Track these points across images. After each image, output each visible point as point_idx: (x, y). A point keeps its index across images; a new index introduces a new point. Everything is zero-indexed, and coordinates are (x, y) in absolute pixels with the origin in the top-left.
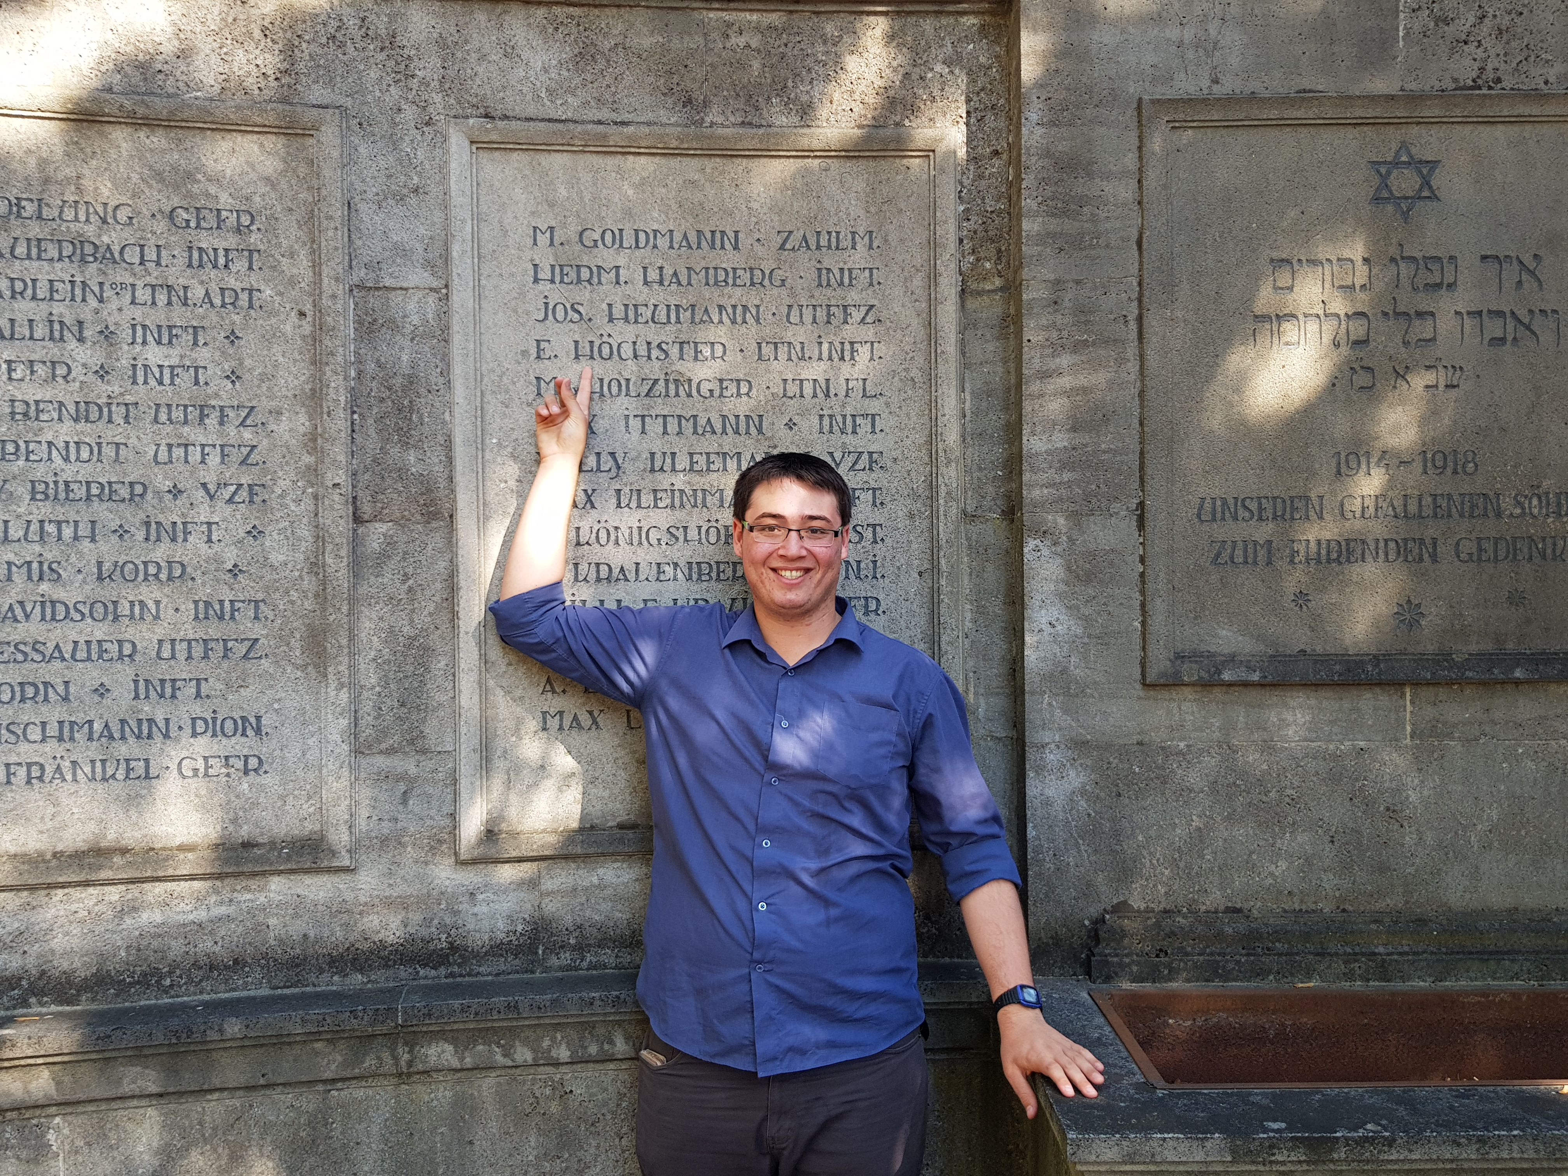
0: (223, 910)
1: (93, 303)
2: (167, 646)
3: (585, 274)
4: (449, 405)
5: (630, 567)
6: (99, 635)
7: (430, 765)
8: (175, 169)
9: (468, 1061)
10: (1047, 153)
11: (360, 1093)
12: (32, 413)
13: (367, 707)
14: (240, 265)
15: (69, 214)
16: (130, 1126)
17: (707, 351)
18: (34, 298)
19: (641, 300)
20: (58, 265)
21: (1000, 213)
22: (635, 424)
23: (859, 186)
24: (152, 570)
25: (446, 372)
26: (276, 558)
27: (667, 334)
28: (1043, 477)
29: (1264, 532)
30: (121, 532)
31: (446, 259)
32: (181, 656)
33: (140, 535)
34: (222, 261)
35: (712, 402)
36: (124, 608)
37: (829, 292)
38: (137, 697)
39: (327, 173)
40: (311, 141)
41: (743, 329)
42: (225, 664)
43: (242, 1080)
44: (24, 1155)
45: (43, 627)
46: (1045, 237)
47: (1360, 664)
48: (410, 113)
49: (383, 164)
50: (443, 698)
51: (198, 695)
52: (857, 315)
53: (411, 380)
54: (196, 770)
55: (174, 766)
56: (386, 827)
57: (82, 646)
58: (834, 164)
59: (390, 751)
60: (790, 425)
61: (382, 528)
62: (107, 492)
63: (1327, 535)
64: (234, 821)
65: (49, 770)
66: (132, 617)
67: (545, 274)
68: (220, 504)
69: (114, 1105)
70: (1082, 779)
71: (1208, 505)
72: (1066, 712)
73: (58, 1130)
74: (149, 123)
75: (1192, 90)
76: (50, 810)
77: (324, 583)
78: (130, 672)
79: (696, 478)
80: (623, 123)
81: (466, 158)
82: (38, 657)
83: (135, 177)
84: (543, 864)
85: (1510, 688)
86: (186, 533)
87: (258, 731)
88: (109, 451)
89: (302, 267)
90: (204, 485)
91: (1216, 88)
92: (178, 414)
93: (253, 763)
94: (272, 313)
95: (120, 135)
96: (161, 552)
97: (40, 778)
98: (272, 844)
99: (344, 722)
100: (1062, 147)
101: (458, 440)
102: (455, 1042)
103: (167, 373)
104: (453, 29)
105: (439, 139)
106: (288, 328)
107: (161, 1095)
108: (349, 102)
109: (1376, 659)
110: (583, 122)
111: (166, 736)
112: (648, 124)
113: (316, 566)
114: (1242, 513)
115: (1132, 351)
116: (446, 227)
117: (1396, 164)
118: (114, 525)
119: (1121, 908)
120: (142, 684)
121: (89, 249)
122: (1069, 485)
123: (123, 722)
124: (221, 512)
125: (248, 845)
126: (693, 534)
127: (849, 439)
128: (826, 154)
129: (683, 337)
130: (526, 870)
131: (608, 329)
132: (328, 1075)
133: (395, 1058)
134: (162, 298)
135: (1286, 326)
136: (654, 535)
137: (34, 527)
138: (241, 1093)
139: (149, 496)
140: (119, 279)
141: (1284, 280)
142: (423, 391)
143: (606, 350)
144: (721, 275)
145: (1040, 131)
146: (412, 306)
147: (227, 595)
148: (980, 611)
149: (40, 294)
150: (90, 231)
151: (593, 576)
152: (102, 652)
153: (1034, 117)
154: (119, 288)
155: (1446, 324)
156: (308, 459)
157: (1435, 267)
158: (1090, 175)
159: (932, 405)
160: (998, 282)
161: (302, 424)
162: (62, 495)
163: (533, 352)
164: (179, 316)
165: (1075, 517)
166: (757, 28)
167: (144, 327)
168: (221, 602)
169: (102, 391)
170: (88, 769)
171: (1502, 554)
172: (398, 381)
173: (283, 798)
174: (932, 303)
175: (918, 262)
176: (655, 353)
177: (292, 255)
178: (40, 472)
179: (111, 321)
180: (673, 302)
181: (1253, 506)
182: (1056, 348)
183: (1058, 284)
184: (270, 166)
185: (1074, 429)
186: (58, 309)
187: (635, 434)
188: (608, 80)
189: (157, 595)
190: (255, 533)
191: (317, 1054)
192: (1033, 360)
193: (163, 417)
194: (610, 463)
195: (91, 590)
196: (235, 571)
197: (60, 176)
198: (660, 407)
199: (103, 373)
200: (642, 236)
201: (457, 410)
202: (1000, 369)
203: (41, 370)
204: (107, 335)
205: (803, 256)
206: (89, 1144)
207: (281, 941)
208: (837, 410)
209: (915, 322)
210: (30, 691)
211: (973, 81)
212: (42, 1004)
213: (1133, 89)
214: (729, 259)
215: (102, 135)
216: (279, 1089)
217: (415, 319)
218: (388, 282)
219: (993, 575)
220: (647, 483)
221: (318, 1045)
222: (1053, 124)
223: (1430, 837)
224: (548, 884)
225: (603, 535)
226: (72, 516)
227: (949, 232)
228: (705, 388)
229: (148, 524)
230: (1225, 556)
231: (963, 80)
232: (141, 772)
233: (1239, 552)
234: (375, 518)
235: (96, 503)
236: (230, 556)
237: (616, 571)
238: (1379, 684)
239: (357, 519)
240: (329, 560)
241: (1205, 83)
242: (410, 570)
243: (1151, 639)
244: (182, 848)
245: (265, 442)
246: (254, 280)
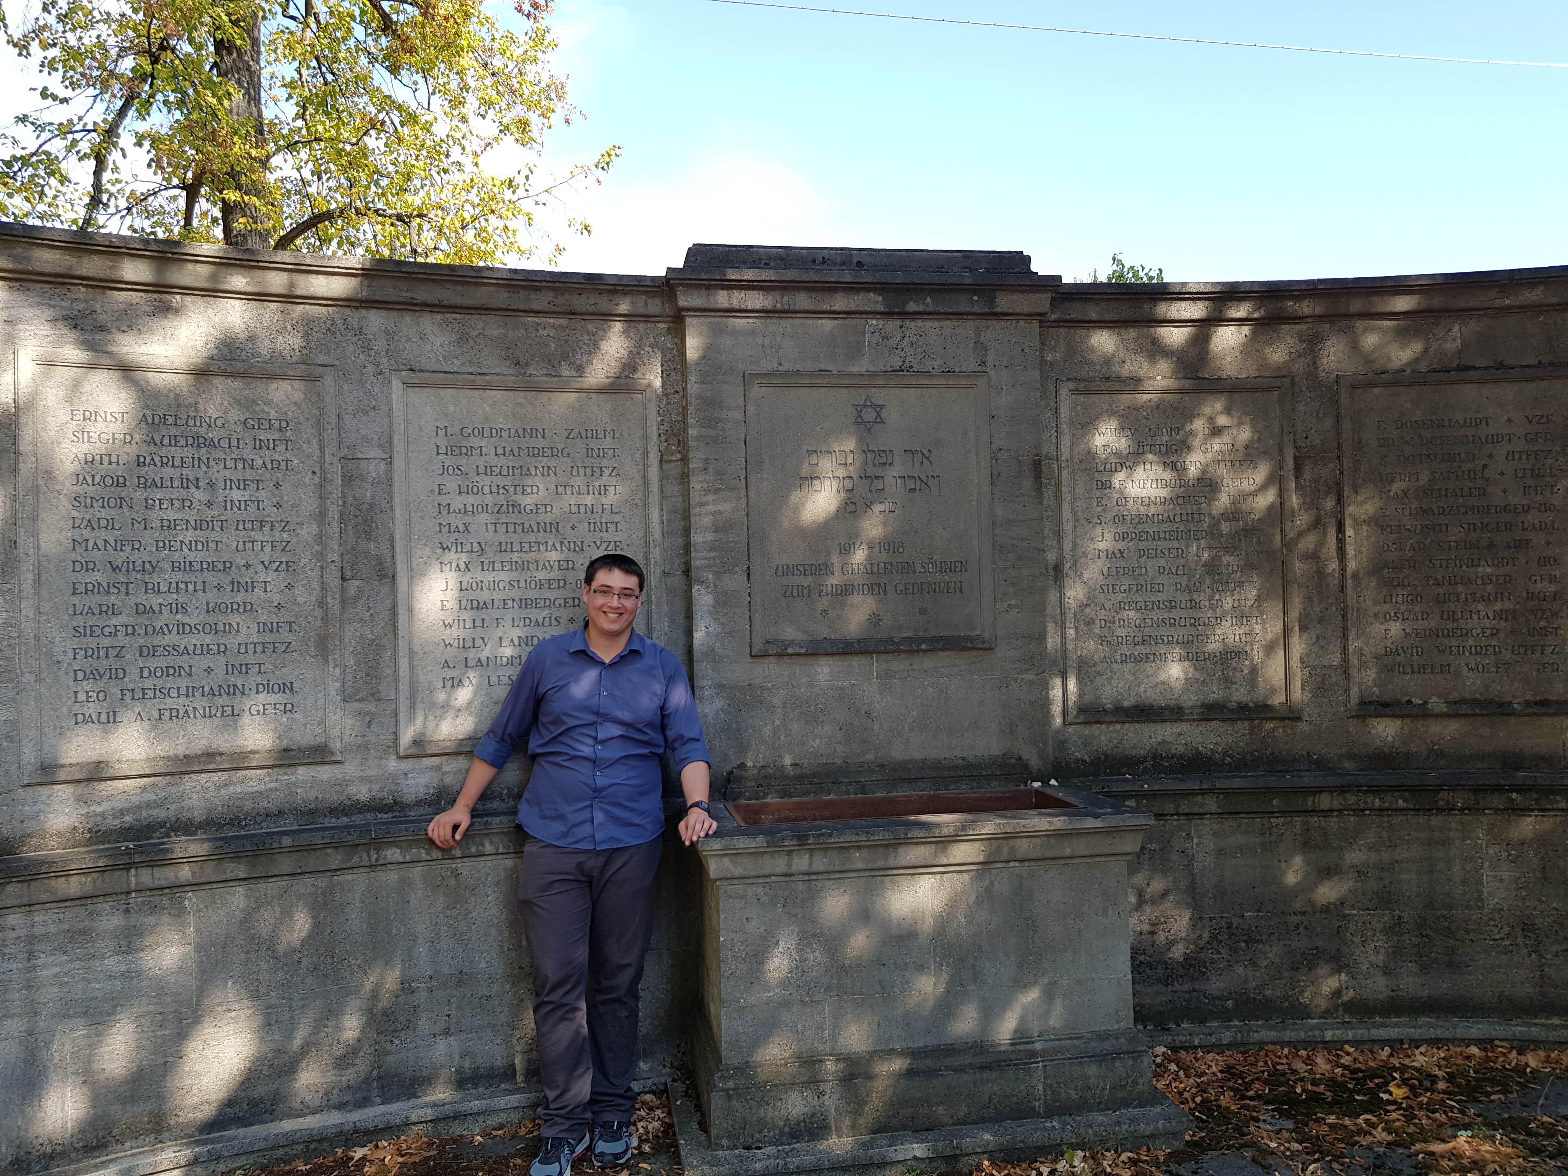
0: (273, 785)
1: (204, 468)
2: (243, 646)
3: (464, 450)
4: (393, 519)
5: (489, 602)
6: (207, 641)
7: (383, 707)
8: (247, 398)
9: (408, 858)
10: (699, 397)
11: (349, 877)
12: (172, 526)
13: (349, 676)
14: (281, 448)
15: (191, 423)
16: (228, 897)
17: (529, 490)
18: (173, 466)
19: (494, 463)
20: (186, 449)
21: (679, 422)
22: (491, 527)
23: (608, 407)
24: (235, 607)
25: (390, 501)
26: (301, 600)
27: (508, 481)
28: (701, 555)
29: (808, 581)
30: (219, 587)
31: (391, 443)
32: (251, 652)
33: (229, 589)
34: (271, 446)
35: (532, 516)
36: (220, 627)
37: (592, 460)
38: (227, 673)
39: (327, 400)
40: (318, 383)
41: (548, 479)
42: (274, 656)
43: (289, 870)
44: (173, 912)
45: (178, 637)
46: (699, 438)
47: (852, 644)
48: (370, 368)
49: (356, 395)
50: (389, 671)
51: (260, 672)
52: (607, 472)
53: (372, 506)
54: (258, 711)
55: (247, 709)
56: (360, 740)
57: (199, 647)
58: (594, 396)
59: (361, 700)
60: (573, 528)
61: (356, 583)
62: (212, 567)
63: (835, 582)
64: (278, 738)
65: (181, 712)
66: (224, 631)
67: (442, 450)
68: (271, 572)
69: (220, 885)
70: (722, 703)
71: (780, 568)
72: (714, 670)
73: (190, 899)
74: (233, 375)
75: (770, 368)
76: (182, 733)
77: (326, 612)
78: (224, 660)
79: (523, 555)
80: (483, 374)
81: (401, 392)
82: (176, 653)
83: (226, 403)
84: (445, 758)
85: (921, 654)
86: (253, 587)
87: (291, 690)
88: (212, 545)
89: (314, 448)
90: (263, 562)
91: (780, 368)
92: (249, 526)
93: (289, 707)
94: (298, 473)
95: (217, 381)
96: (239, 598)
97: (177, 717)
98: (299, 749)
99: (338, 685)
100: (708, 394)
101: (397, 537)
102: (400, 847)
103: (243, 504)
104: (393, 325)
105: (386, 382)
106: (307, 480)
107: (245, 879)
108: (337, 363)
109: (859, 642)
110: (462, 373)
111: (243, 694)
112: (497, 374)
113: (322, 603)
114: (796, 572)
115: (743, 493)
116: (391, 428)
117: (865, 406)
118: (215, 584)
119: (742, 766)
120: (230, 667)
121: (201, 440)
122: (713, 558)
123: (220, 686)
124: (271, 576)
125: (286, 750)
126: (522, 584)
127: (604, 534)
128: (590, 390)
129: (516, 483)
130: (436, 761)
131: (477, 478)
132: (333, 867)
133: (369, 857)
134: (240, 465)
135: (815, 482)
136: (501, 585)
137: (174, 585)
138: (286, 878)
139: (234, 568)
140: (217, 456)
141: (814, 460)
142: (378, 511)
143: (475, 490)
144: (536, 451)
145: (696, 386)
146: (372, 468)
147: (275, 620)
148: (672, 621)
149: (176, 464)
150: (202, 431)
151: (469, 606)
152: (209, 650)
153: (693, 379)
154: (217, 460)
155: (889, 481)
156: (317, 548)
157: (883, 455)
158: (721, 408)
159: (647, 517)
160: (679, 456)
161: (314, 529)
162: (188, 568)
163: (437, 490)
164: (249, 474)
165: (717, 574)
166: (553, 326)
167: (231, 480)
168: (272, 623)
169: (208, 514)
170: (202, 712)
171: (916, 590)
172: (365, 507)
173: (305, 725)
174: (646, 467)
175: (638, 446)
176: (501, 491)
177: (309, 442)
178: (176, 556)
179: (213, 477)
180: (511, 465)
181: (801, 569)
182: (707, 491)
183: (706, 460)
184: (298, 396)
185: (716, 531)
186: (185, 472)
187: (491, 533)
188: (475, 352)
189: (238, 620)
190: (290, 587)
191: (328, 855)
192: (695, 497)
193: (241, 527)
194: (478, 548)
195: (203, 618)
196: (279, 607)
197: (186, 403)
198: (504, 519)
199: (209, 504)
200: (494, 431)
201: (397, 521)
202: (680, 500)
203: (177, 504)
204: (211, 485)
205: (579, 441)
206: (206, 907)
207: (304, 801)
208: (598, 520)
209: (637, 475)
210: (171, 671)
211: (663, 356)
212: (176, 836)
213: (741, 367)
214: (540, 443)
215: (207, 381)
216: (307, 875)
217: (374, 475)
218: (360, 455)
219: (679, 603)
220: (498, 558)
221: (329, 851)
222: (702, 383)
223: (885, 726)
224: (446, 768)
225: (474, 585)
226: (193, 579)
227: (653, 431)
228: (528, 508)
229: (233, 583)
230: (789, 592)
231: (659, 356)
232: (230, 712)
233: (795, 591)
234: (353, 578)
235: (206, 572)
236: (276, 599)
237: (481, 604)
238: (861, 653)
239: (343, 579)
240: (329, 600)
241: (775, 365)
242: (371, 605)
243: (754, 634)
244: (252, 752)
245: (295, 540)
246: (288, 455)
